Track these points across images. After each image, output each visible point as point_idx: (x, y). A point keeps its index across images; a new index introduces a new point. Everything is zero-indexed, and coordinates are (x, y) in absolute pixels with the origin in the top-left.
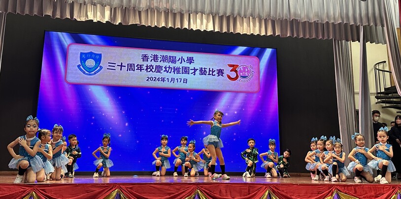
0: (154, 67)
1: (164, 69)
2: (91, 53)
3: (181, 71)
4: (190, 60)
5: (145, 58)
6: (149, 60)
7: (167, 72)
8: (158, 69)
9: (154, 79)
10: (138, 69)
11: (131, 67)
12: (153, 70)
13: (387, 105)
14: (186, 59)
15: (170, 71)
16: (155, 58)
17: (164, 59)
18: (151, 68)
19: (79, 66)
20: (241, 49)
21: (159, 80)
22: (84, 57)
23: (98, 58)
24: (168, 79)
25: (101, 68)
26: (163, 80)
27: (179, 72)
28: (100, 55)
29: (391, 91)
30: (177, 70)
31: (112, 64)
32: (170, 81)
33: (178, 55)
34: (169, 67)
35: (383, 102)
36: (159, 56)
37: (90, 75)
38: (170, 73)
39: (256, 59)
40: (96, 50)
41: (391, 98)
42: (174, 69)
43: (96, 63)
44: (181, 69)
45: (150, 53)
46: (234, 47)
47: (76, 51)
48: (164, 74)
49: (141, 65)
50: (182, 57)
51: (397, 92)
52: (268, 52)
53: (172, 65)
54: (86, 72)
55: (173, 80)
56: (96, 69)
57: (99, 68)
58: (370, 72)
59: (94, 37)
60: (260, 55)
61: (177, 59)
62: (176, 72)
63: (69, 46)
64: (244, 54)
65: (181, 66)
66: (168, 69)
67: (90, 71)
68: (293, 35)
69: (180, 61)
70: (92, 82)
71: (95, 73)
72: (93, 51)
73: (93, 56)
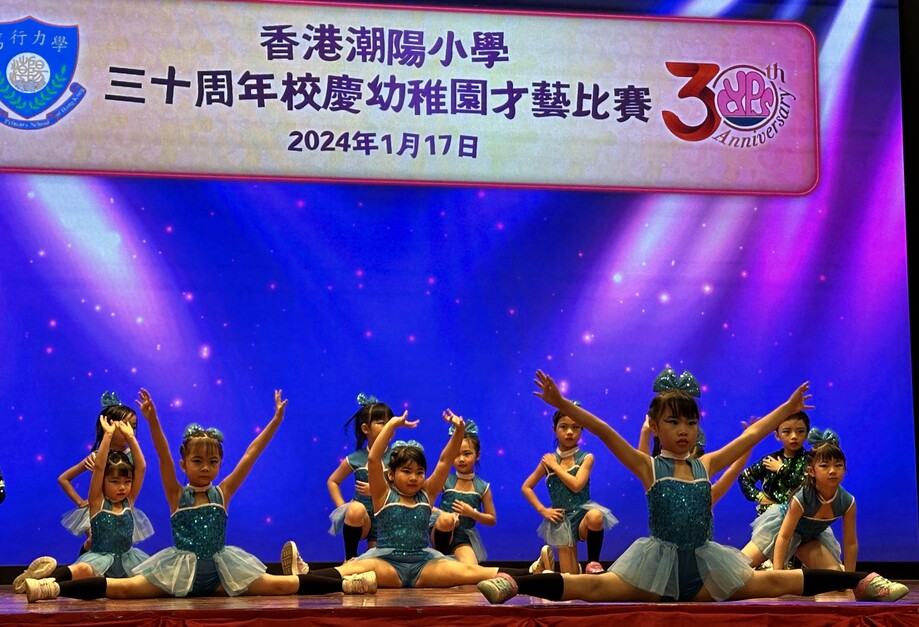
0: (323, 85)
1: (368, 94)
2: (31, 26)
3: (448, 100)
4: (491, 49)
5: (279, 43)
6: (299, 51)
7: (385, 107)
8: (343, 92)
9: (323, 140)
10: (247, 96)
11: (214, 87)
12: (319, 99)
14: (468, 44)
15: (395, 101)
16: (326, 42)
17: (368, 45)
18: (309, 89)
21: (346, 147)
23: (61, 49)
24: (387, 138)
25: (79, 92)
26: (365, 143)
27: (438, 104)
28: (72, 34)
30: (427, 97)
31: (126, 77)
32: (397, 145)
33: (433, 25)
34: (393, 85)
36: (344, 34)
37: (29, 126)
38: (397, 109)
40: (51, 10)
42: (416, 92)
43: (54, 70)
44: (448, 93)
45: (301, 18)
48: (366, 117)
49: (260, 78)
50: (451, 35)
53: (405, 74)
54: (12, 115)
55: (410, 141)
56: (56, 98)
57: (68, 94)
61: (429, 45)
62: (423, 106)
65: (446, 76)
66: (385, 93)
67: (28, 107)
69: (442, 54)
70: (40, 160)
71: (53, 119)
72: (37, 17)
73: (40, 37)
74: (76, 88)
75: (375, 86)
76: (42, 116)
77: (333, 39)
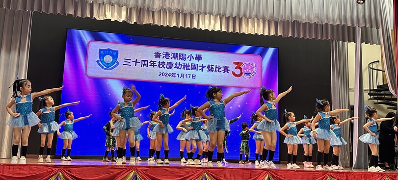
0: (166, 64)
1: (175, 66)
2: (109, 50)
3: (190, 67)
4: (199, 58)
5: (158, 55)
6: (161, 57)
7: (178, 68)
8: (170, 65)
9: (165, 74)
10: (151, 65)
11: (145, 63)
12: (165, 66)
13: (379, 101)
14: (195, 57)
15: (180, 67)
17: (175, 56)
18: (163, 64)
19: (98, 61)
20: (245, 48)
21: (170, 76)
22: (103, 53)
23: (115, 55)
24: (178, 74)
25: (118, 63)
26: (174, 75)
27: (188, 68)
28: (117, 52)
29: (383, 88)
30: (186, 67)
31: (127, 60)
32: (180, 76)
33: (188, 53)
34: (179, 64)
35: (375, 98)
36: (170, 54)
37: (108, 69)
38: (180, 69)
39: (259, 58)
40: (113, 47)
41: (383, 95)
42: (184, 66)
43: (113, 59)
44: (190, 66)
45: (162, 50)
46: (239, 46)
47: (95, 47)
48: (174, 70)
49: (154, 62)
50: (191, 55)
51: (388, 90)
52: (271, 51)
53: (182, 62)
54: (105, 67)
55: (182, 75)
56: (113, 64)
57: (116, 63)
58: (364, 70)
59: (112, 35)
60: (262, 54)
61: (187, 56)
63: (89, 43)
64: (248, 52)
65: (190, 63)
66: (178, 66)
67: (108, 66)
68: (294, 35)
69: (189, 58)
70: (110, 76)
71: (112, 68)
72: (110, 48)
73: (111, 52)
74: (117, 62)
75: (176, 64)
76: (111, 68)
77: (168, 55)
